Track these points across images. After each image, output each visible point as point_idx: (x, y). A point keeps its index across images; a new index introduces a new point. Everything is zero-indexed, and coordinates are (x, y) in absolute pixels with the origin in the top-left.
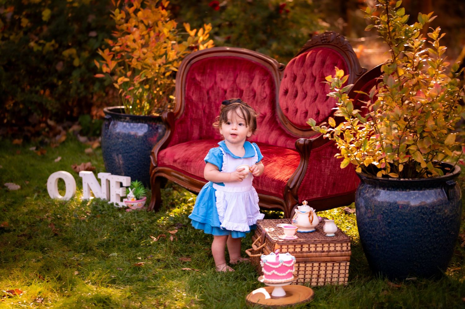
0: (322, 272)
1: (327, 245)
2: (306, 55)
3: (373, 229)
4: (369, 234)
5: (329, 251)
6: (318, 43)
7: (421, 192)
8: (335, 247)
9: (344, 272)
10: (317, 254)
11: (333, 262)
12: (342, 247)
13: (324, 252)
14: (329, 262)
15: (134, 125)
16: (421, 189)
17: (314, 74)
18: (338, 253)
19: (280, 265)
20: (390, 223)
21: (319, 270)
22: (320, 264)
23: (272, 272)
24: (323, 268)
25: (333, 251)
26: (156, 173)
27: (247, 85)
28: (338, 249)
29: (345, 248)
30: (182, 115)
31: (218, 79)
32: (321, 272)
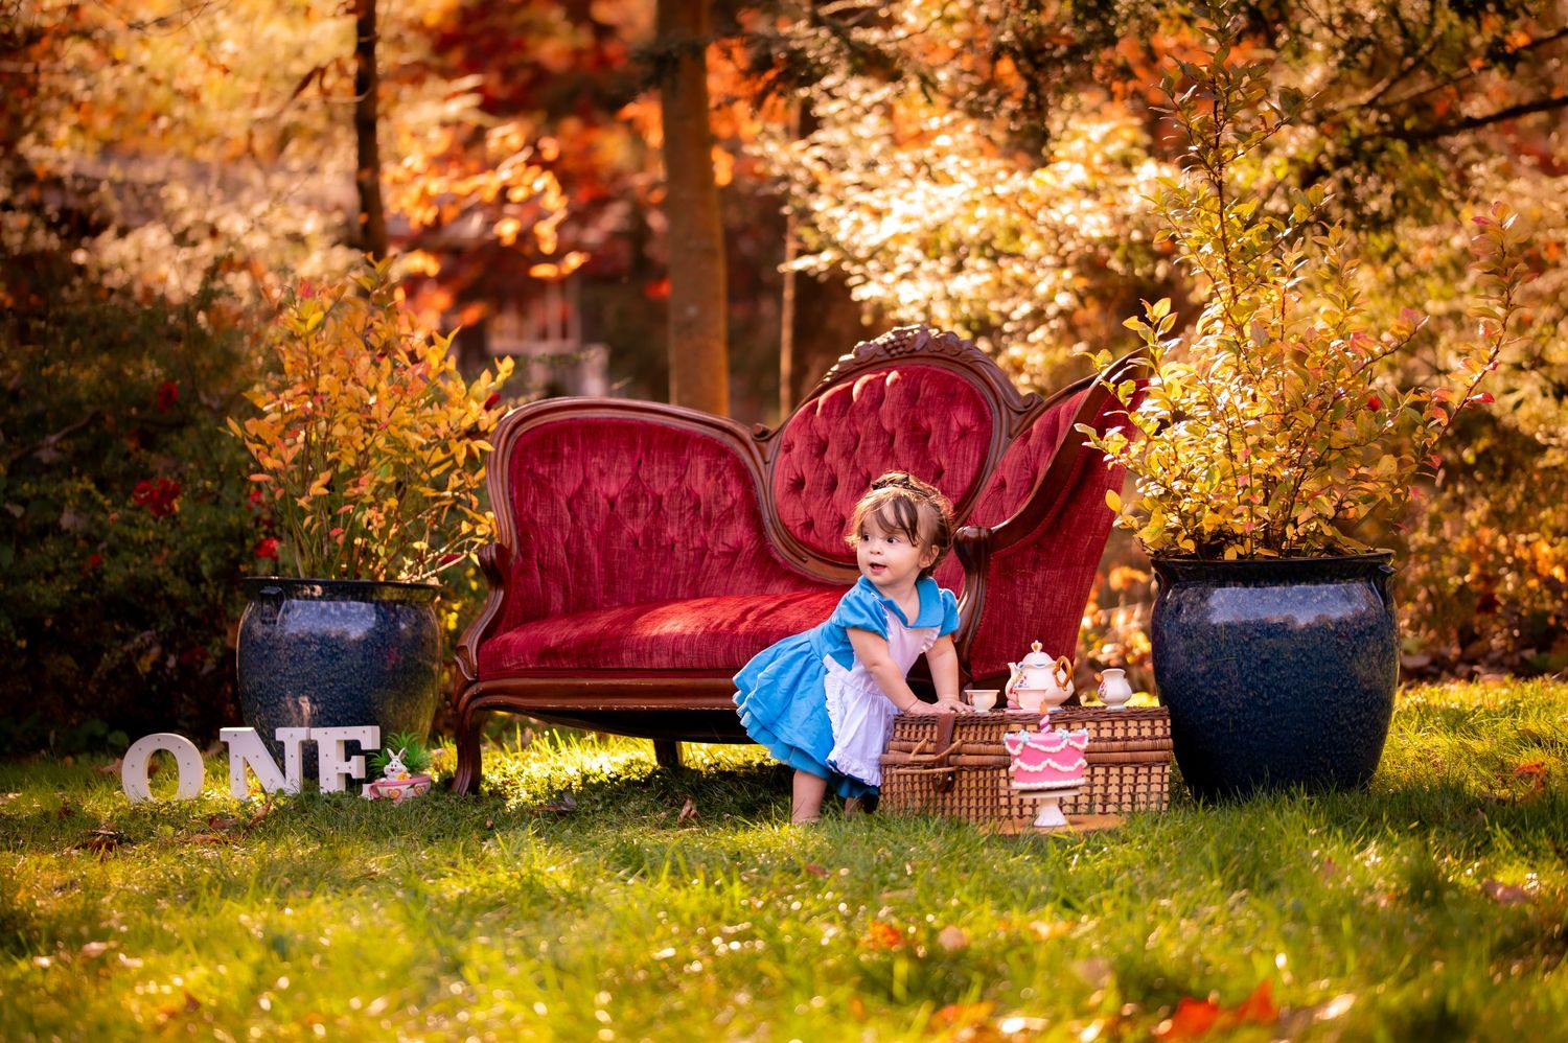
0: (1114, 790)
1: (1122, 724)
2: (851, 387)
3: (1222, 682)
4: (1209, 697)
5: (1127, 739)
6: (877, 359)
7: (1332, 587)
8: (1139, 729)
9: (1158, 788)
10: (1103, 745)
11: (1136, 764)
12: (1153, 729)
13: (1115, 740)
14: (1126, 764)
15: (349, 607)
16: (1331, 582)
17: (887, 427)
18: (1147, 743)
19: (1063, 745)
20: (1266, 661)
21: (1106, 785)
22: (1107, 772)
23: (1044, 763)
24: (1114, 780)
25: (1135, 739)
26: (473, 698)
27: (672, 482)
28: (1146, 732)
29: (1159, 732)
30: (517, 558)
31: (593, 472)
32: (1110, 790)
